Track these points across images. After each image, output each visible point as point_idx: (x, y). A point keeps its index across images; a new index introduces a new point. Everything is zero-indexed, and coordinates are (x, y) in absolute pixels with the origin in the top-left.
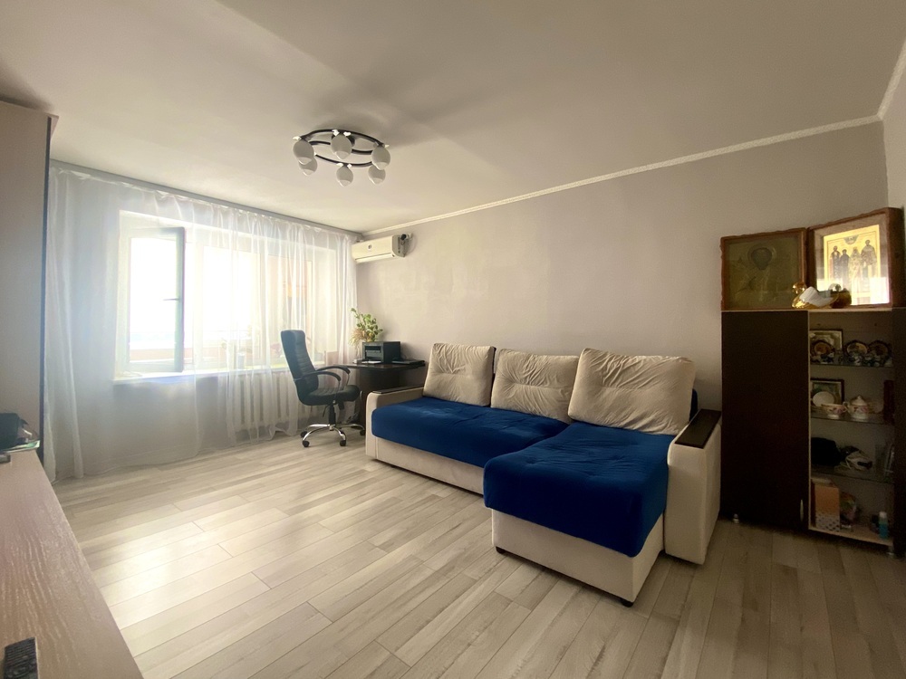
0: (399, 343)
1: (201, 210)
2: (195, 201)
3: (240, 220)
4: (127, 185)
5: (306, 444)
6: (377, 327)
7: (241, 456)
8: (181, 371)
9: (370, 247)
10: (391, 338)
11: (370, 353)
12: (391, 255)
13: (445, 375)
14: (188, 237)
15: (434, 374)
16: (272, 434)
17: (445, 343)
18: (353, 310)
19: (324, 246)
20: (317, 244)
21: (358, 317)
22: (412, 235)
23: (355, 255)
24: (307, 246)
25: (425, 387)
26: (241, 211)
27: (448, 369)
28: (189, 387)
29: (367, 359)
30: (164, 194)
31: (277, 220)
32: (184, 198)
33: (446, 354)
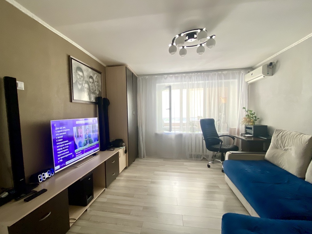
0: (267, 126)
1: (176, 78)
2: (175, 75)
3: (190, 78)
4: (156, 76)
5: (209, 166)
6: (255, 117)
7: (186, 163)
8: (170, 131)
9: (252, 74)
10: (264, 123)
11: (248, 131)
12: (262, 77)
13: (278, 150)
14: (172, 88)
15: (272, 148)
16: (202, 158)
17: (284, 129)
18: (244, 108)
19: (229, 79)
20: (225, 79)
21: (247, 112)
22: (277, 62)
23: (246, 80)
24: (219, 81)
25: (266, 155)
26: (191, 74)
27: (281, 147)
28: (173, 136)
29: (247, 133)
30: (166, 76)
31: (205, 73)
32: (171, 75)
33: (281, 137)
